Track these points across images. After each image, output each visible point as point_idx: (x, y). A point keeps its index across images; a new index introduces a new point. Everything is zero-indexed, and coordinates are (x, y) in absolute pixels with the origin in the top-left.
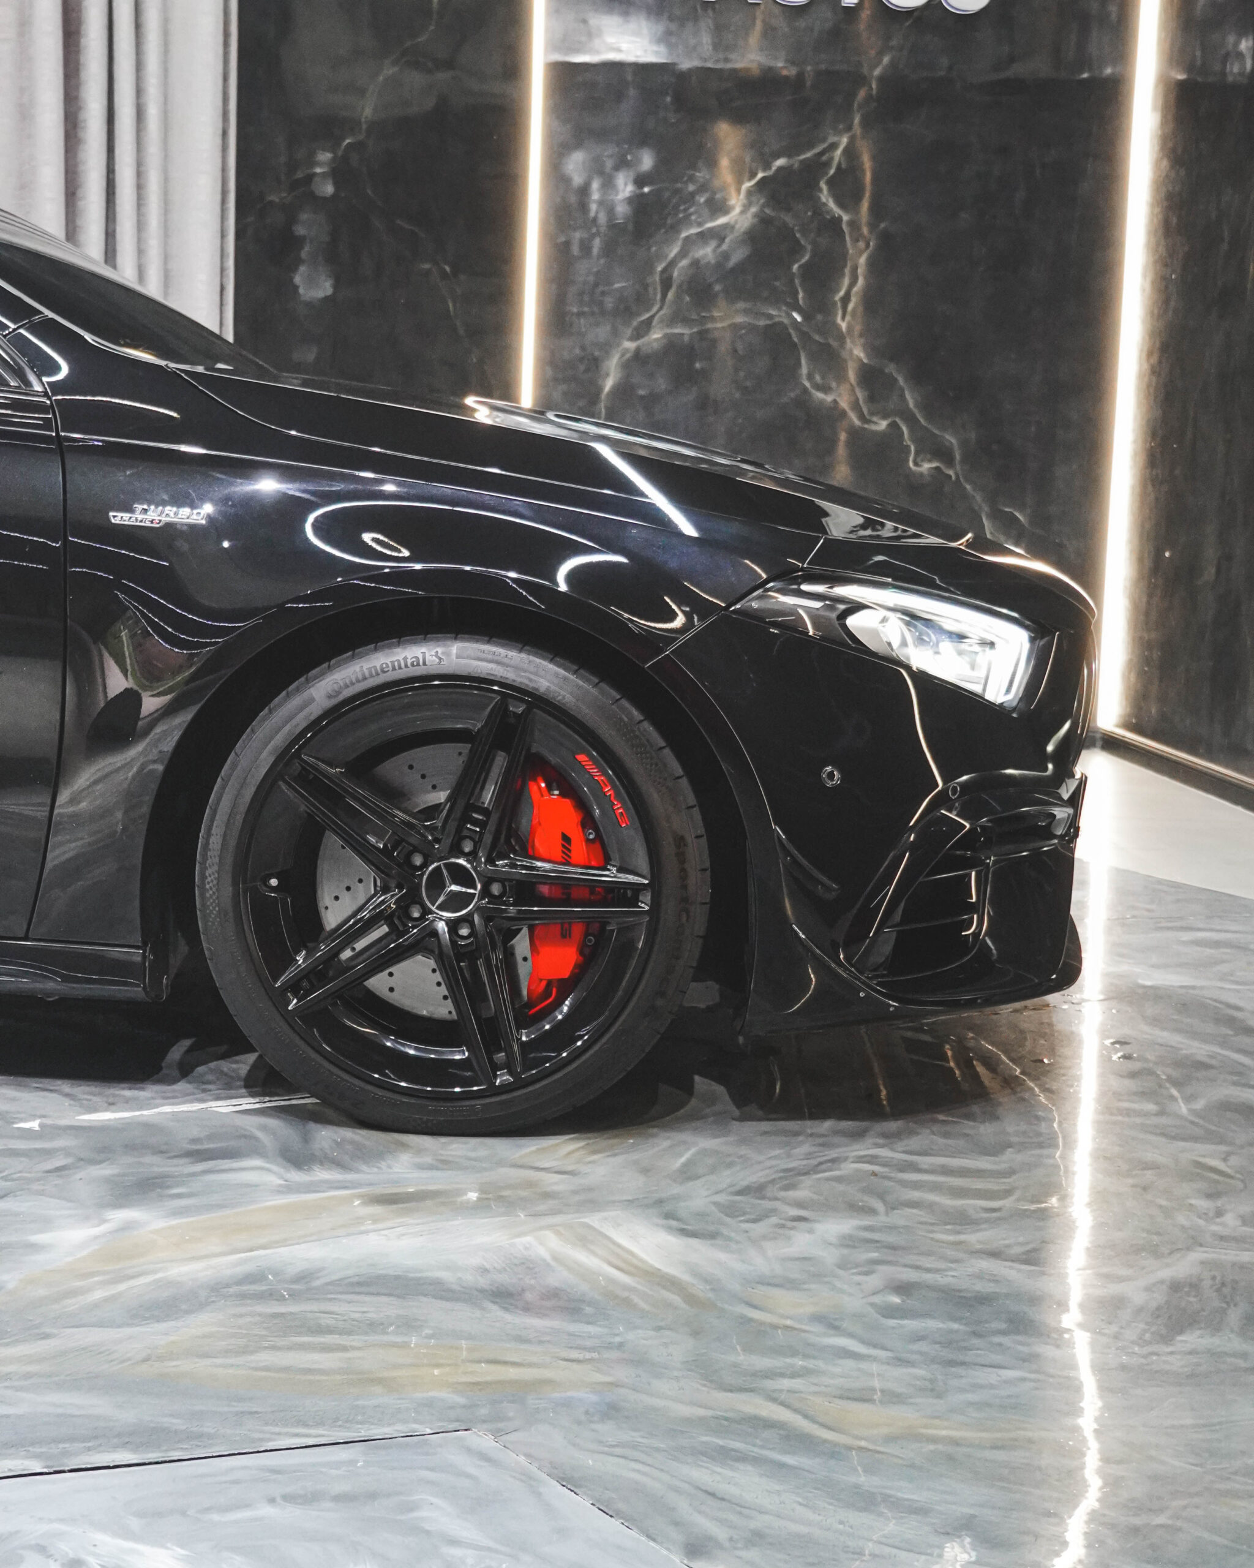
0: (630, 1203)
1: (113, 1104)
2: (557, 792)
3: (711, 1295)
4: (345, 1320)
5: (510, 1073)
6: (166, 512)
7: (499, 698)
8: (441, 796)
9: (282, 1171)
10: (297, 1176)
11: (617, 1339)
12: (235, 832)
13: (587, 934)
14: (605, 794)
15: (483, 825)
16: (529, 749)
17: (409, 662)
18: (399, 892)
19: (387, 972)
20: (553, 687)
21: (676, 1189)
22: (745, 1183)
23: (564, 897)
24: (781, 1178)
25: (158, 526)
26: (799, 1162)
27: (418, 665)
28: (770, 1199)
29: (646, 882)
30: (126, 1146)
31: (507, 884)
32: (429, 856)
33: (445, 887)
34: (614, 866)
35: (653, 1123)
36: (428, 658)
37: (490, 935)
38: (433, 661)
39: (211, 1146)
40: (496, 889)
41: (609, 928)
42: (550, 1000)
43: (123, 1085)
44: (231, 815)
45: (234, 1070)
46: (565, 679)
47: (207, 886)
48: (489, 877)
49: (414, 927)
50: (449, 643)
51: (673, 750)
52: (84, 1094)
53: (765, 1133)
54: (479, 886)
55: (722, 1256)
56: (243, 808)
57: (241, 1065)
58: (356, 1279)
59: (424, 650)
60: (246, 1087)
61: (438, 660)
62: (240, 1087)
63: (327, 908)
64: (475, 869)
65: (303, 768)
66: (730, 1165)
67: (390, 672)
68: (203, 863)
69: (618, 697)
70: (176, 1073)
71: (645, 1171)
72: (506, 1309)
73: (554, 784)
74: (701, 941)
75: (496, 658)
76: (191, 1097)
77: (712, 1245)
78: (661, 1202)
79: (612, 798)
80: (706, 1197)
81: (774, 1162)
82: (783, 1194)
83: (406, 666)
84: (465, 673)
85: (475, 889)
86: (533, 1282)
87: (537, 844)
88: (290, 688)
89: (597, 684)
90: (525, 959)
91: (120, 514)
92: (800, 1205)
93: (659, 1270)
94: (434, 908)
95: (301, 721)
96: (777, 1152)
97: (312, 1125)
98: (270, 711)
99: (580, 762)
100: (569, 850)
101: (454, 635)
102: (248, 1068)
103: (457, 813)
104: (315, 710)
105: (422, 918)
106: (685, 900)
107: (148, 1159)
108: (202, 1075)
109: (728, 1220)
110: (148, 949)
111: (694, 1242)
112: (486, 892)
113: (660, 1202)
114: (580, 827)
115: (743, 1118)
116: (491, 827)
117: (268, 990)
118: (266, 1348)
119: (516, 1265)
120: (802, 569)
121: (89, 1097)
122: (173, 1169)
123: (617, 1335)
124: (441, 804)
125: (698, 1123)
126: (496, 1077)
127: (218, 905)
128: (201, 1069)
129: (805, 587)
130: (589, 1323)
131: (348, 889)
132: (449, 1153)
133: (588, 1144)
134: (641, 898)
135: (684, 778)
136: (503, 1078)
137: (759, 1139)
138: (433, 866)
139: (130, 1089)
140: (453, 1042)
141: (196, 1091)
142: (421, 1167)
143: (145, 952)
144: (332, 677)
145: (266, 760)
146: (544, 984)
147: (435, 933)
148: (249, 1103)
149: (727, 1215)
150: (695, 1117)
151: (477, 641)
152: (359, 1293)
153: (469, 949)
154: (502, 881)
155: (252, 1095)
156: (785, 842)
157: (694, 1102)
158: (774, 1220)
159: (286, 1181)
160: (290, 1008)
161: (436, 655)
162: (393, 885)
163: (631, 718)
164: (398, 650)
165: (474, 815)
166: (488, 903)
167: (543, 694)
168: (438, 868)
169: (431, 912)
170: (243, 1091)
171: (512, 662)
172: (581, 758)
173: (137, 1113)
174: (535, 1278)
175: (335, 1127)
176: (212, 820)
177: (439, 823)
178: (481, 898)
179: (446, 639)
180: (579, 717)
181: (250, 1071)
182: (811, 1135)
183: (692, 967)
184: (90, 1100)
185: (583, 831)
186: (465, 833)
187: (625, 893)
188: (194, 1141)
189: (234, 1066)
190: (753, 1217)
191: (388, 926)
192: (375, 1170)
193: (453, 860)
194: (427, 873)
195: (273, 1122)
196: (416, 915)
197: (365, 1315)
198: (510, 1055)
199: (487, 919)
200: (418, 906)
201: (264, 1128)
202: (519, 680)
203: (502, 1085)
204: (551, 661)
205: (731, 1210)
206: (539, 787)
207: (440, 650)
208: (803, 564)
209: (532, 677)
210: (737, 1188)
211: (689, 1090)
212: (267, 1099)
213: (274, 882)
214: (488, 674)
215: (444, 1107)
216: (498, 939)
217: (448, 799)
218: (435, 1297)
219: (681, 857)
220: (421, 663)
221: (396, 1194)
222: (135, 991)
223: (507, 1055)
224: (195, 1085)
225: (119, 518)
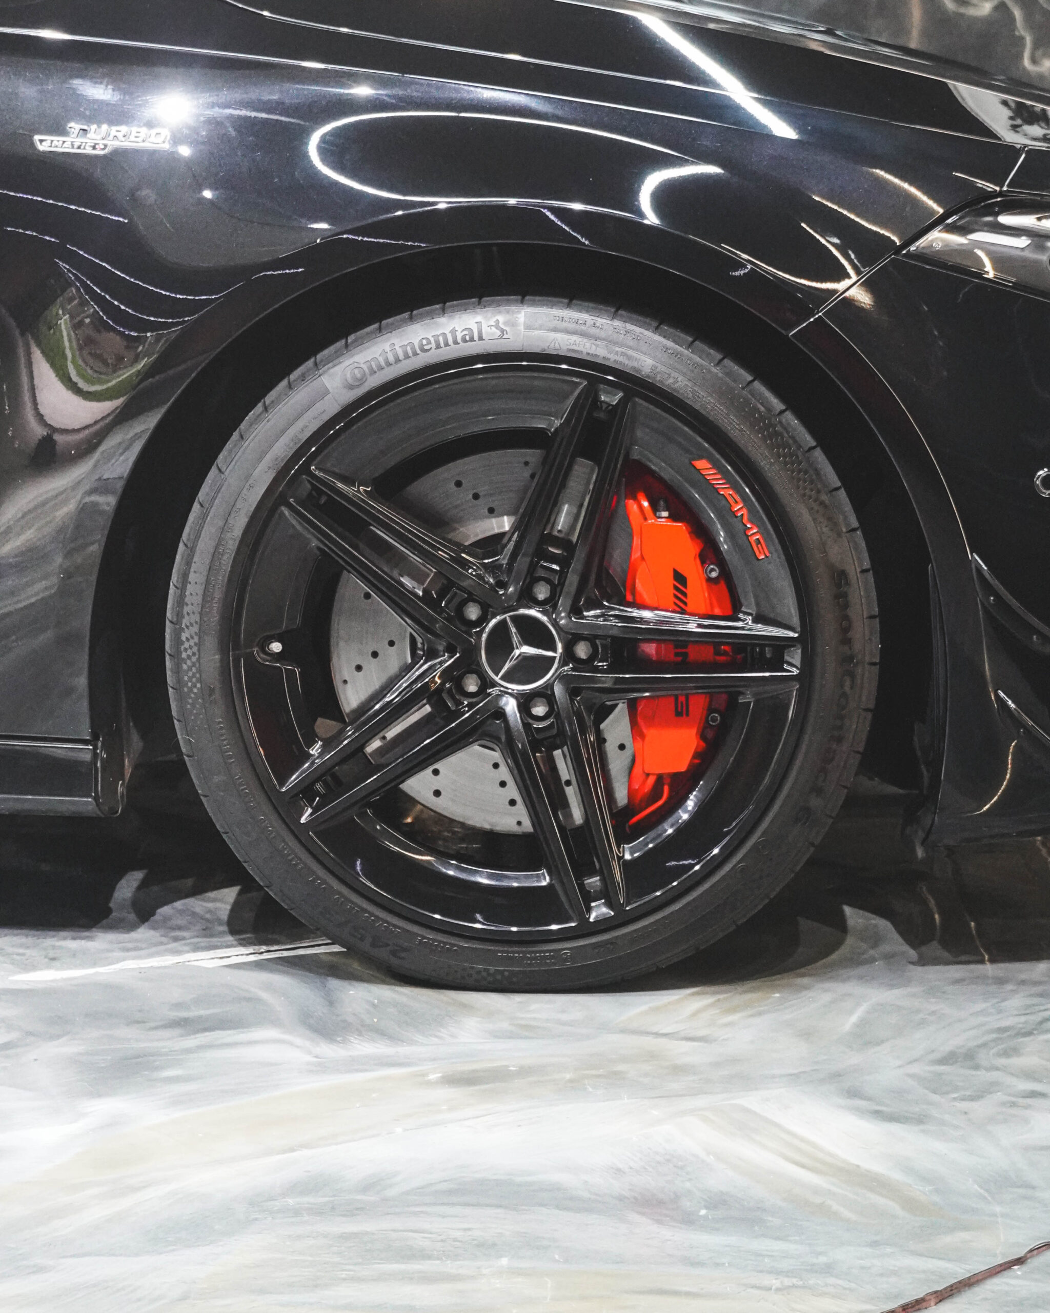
0: (794, 1078)
1: (53, 959)
2: (665, 514)
3: (936, 1198)
4: (442, 1241)
5: (609, 904)
6: (113, 133)
7: (585, 383)
8: (506, 523)
9: (308, 1044)
10: (329, 1050)
11: (822, 1259)
12: (222, 578)
13: (711, 710)
14: (734, 514)
15: (565, 562)
16: (627, 455)
17: (459, 337)
18: (450, 658)
19: (431, 769)
20: (661, 368)
21: (854, 1059)
22: (947, 1048)
23: (679, 659)
24: (994, 1040)
25: (102, 153)
26: (1017, 1019)
27: (472, 340)
28: (988, 1069)
29: (796, 635)
30: (87, 1015)
31: (598, 642)
32: (490, 606)
33: (513, 649)
34: (749, 614)
35: (803, 970)
36: (485, 330)
37: (579, 715)
38: (493, 334)
39: (202, 1012)
40: (582, 651)
41: (741, 700)
42: (660, 803)
43: (63, 934)
44: (216, 555)
45: (210, 911)
46: (675, 354)
47: (184, 655)
48: (572, 634)
49: (470, 706)
50: (513, 308)
51: (826, 452)
52: (13, 946)
53: (957, 981)
54: (560, 647)
55: (939, 1146)
56: (231, 546)
57: (218, 905)
58: (444, 1186)
59: (479, 318)
60: (233, 931)
61: (499, 333)
62: (221, 934)
63: (345, 682)
64: (555, 624)
65: (314, 487)
66: (922, 1023)
67: (433, 350)
68: (177, 623)
69: (750, 378)
70: (132, 917)
71: (807, 1035)
72: (659, 1222)
73: (662, 503)
74: (870, 716)
75: (578, 327)
76: (162, 948)
77: (923, 1131)
78: (840, 1075)
79: (745, 520)
80: (900, 1067)
81: (982, 1019)
82: (1003, 1061)
83: (456, 342)
84: (537, 350)
85: (555, 650)
86: (688, 1185)
87: (638, 585)
88: (293, 377)
89: (720, 361)
90: (622, 747)
91: (48, 138)
92: (1029, 1075)
93: (858, 1166)
94: (497, 679)
95: (310, 423)
96: (981, 1006)
97: (334, 983)
98: (266, 409)
99: (699, 470)
100: (685, 595)
101: (519, 297)
102: (229, 907)
103: (529, 547)
104: (329, 407)
105: (482, 691)
106: (849, 659)
107: (124, 1032)
108: (166, 919)
109: (936, 1098)
110: (100, 744)
111: (895, 1127)
112: (569, 656)
113: (836, 1076)
114: (698, 561)
115: (922, 961)
116: (576, 565)
117: (270, 794)
118: (345, 1279)
119: (659, 1162)
120: (1001, 194)
121: (21, 951)
122: (155, 1044)
123: (820, 1253)
124: (503, 535)
125: (861, 970)
126: (589, 910)
127: (200, 680)
128: (165, 910)
129: (1004, 219)
130: (778, 1238)
131: (375, 655)
132: (528, 1016)
133: (719, 1000)
134: (787, 658)
135: (842, 490)
136: (599, 911)
137: (950, 988)
138: (493, 622)
139: (74, 938)
140: (532, 864)
141: (164, 939)
142: (497, 1035)
143: (95, 748)
144: (351, 361)
145: (262, 478)
146: (651, 780)
147: (500, 714)
148: (241, 954)
149: (934, 1092)
150: (855, 961)
151: (552, 305)
152: (453, 1204)
153: (548, 734)
154: (591, 639)
155: (244, 943)
156: (987, 576)
157: (850, 941)
158: (1000, 1096)
159: (317, 1057)
160: (303, 820)
161: (497, 326)
162: (441, 648)
163: (769, 409)
164: (442, 320)
165: (550, 549)
166: (573, 669)
167: (648, 376)
168: (503, 624)
169: (494, 684)
170: (230, 938)
171: (603, 334)
172: (701, 464)
173: (91, 971)
174: (690, 1180)
175: (366, 985)
176: (189, 563)
177: (503, 559)
178: (564, 663)
179: (509, 303)
180: (697, 407)
181: (232, 911)
182: (1023, 982)
183: (858, 752)
184: (23, 954)
185: (703, 567)
186: (541, 573)
187: (762, 652)
188: (178, 1006)
189: (210, 905)
190: (968, 1093)
191: (431, 706)
192: (435, 1040)
193: (523, 611)
194: (487, 630)
195: (282, 980)
196: (472, 688)
197: (470, 1233)
198: (607, 878)
199: (573, 692)
200: (474, 676)
201: (268, 987)
202: (612, 357)
203: (597, 922)
204: (656, 329)
205: (937, 1085)
206: (641, 507)
207: (501, 318)
208: (1002, 187)
209: (630, 352)
210: (937, 1056)
211: (841, 926)
212: (264, 948)
213: (276, 647)
214: (569, 350)
215: (518, 953)
216: (589, 720)
217: (515, 528)
218: (558, 1207)
219: (842, 599)
220: (476, 337)
221: (474, 1071)
222: (84, 804)
223: (603, 880)
224: (162, 931)
225: (48, 143)
